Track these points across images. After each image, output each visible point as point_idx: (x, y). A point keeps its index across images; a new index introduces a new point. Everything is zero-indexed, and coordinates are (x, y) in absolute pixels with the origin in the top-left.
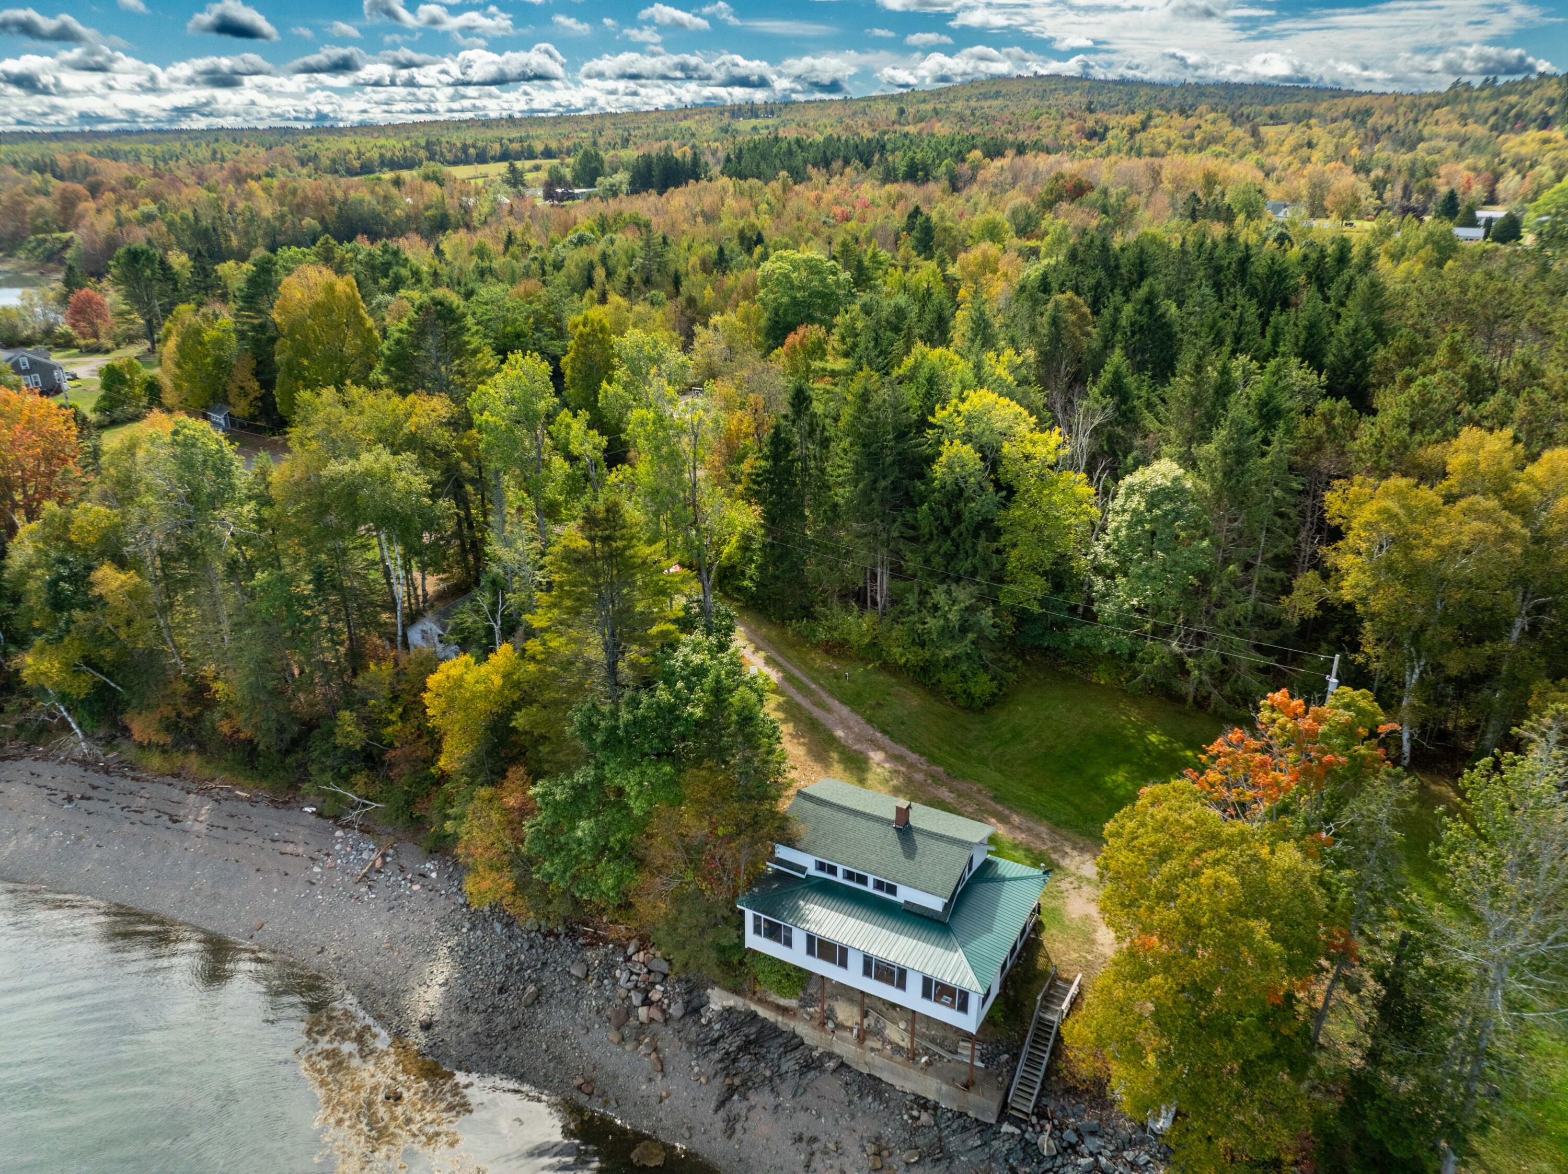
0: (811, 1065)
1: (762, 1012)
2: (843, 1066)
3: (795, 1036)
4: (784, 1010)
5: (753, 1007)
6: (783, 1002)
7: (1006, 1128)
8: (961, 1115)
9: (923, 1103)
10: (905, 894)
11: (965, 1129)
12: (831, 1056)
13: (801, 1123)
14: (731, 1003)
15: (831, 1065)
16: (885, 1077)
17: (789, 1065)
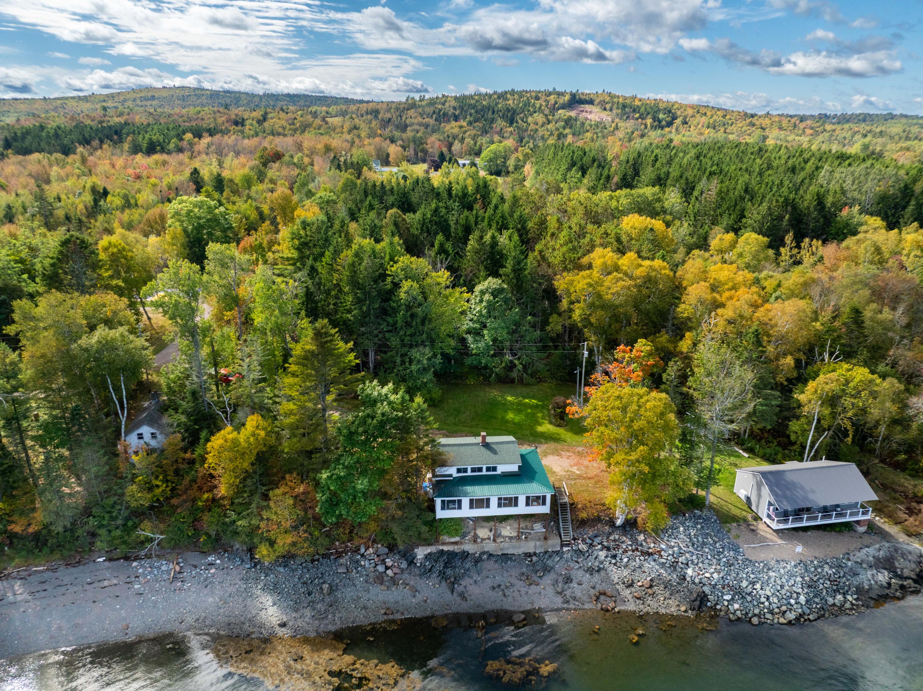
0: (477, 561)
1: (446, 548)
2: (491, 555)
3: (464, 552)
4: (456, 543)
5: (441, 548)
6: (453, 540)
7: (565, 549)
8: (546, 552)
9: (528, 555)
10: (501, 469)
11: (550, 556)
12: (483, 553)
13: (489, 582)
14: (429, 551)
15: (485, 557)
16: (510, 551)
17: (468, 565)
